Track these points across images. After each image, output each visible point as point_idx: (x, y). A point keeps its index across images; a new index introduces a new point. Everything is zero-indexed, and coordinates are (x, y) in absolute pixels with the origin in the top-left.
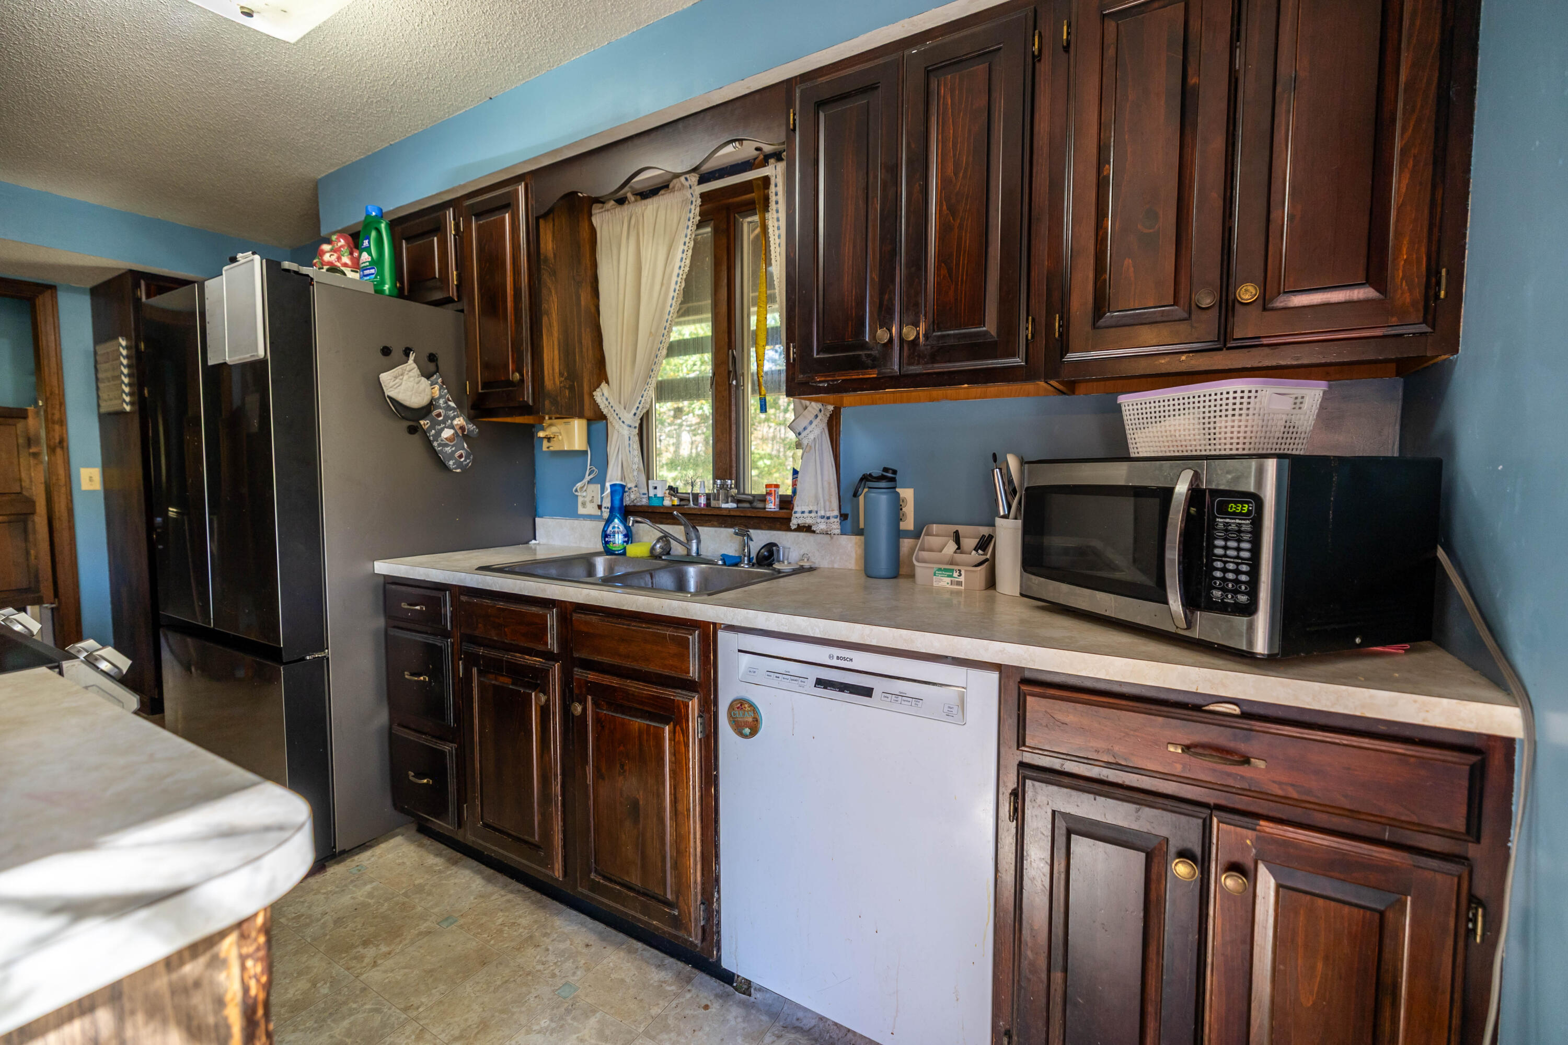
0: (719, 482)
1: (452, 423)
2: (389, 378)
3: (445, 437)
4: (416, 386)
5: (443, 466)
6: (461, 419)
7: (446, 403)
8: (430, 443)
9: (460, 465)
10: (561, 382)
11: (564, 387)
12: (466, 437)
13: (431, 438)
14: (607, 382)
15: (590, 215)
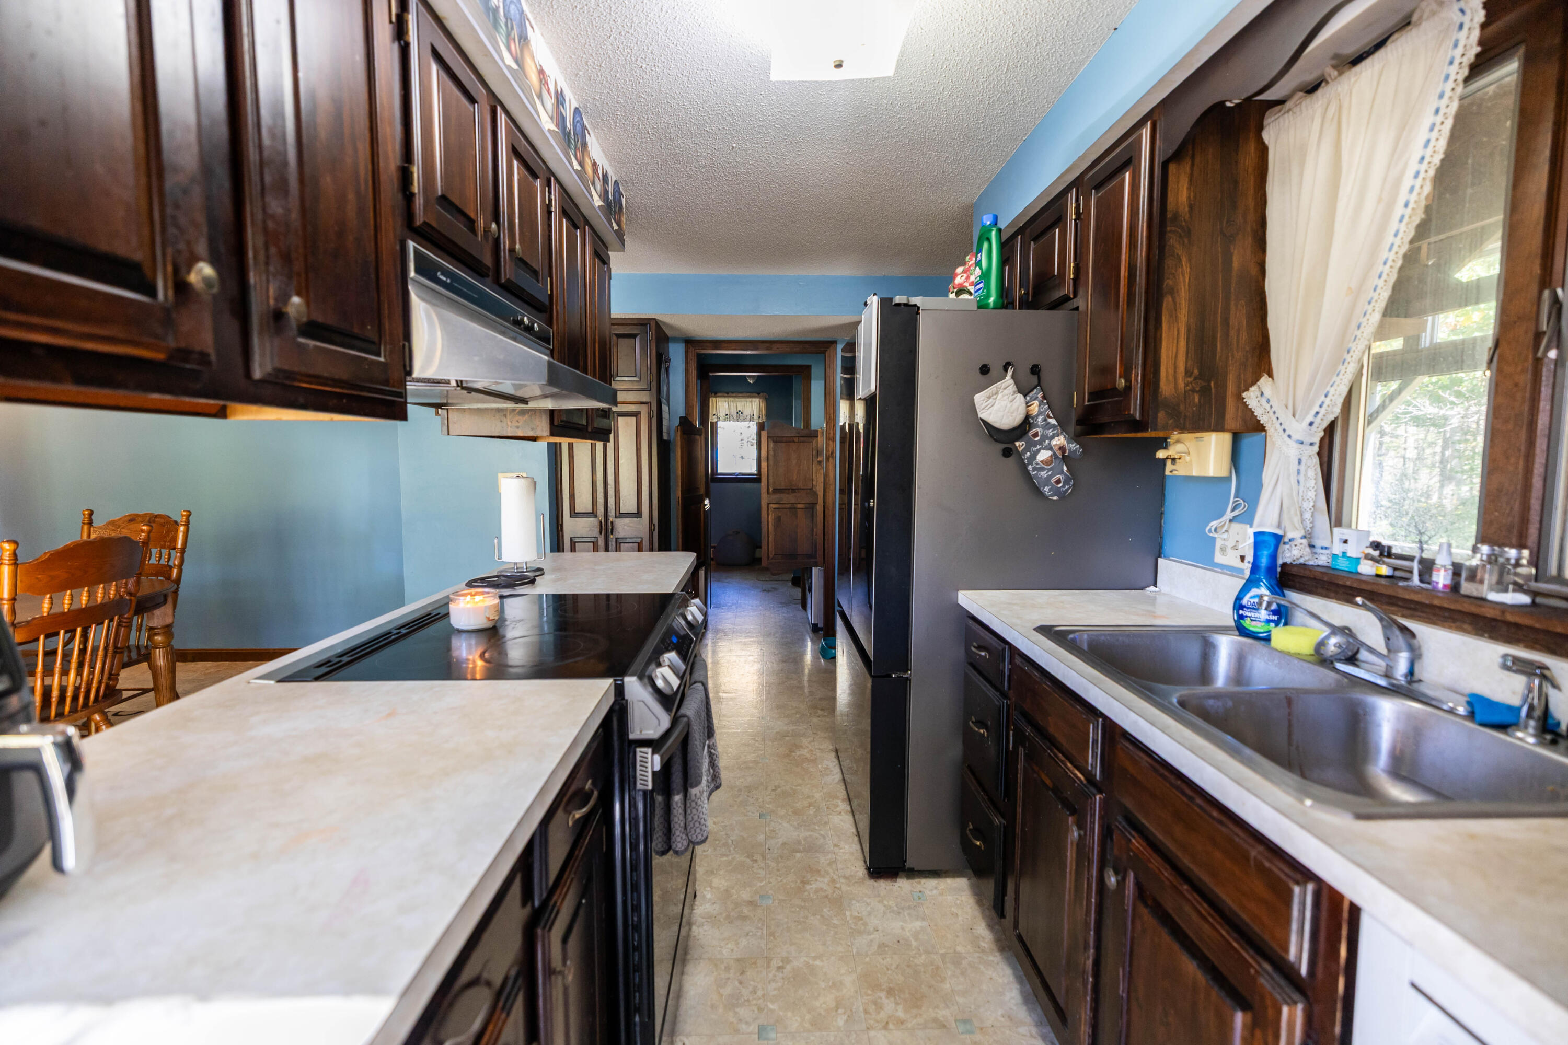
0: (1485, 549)
1: (1050, 444)
2: (982, 399)
3: (1041, 459)
4: (1009, 405)
5: (1037, 491)
6: (1062, 438)
7: (1045, 420)
8: (1024, 467)
9: (1056, 492)
10: (1186, 385)
11: (1193, 391)
12: (1065, 459)
13: (1026, 461)
14: (1270, 375)
15: (1260, 128)
